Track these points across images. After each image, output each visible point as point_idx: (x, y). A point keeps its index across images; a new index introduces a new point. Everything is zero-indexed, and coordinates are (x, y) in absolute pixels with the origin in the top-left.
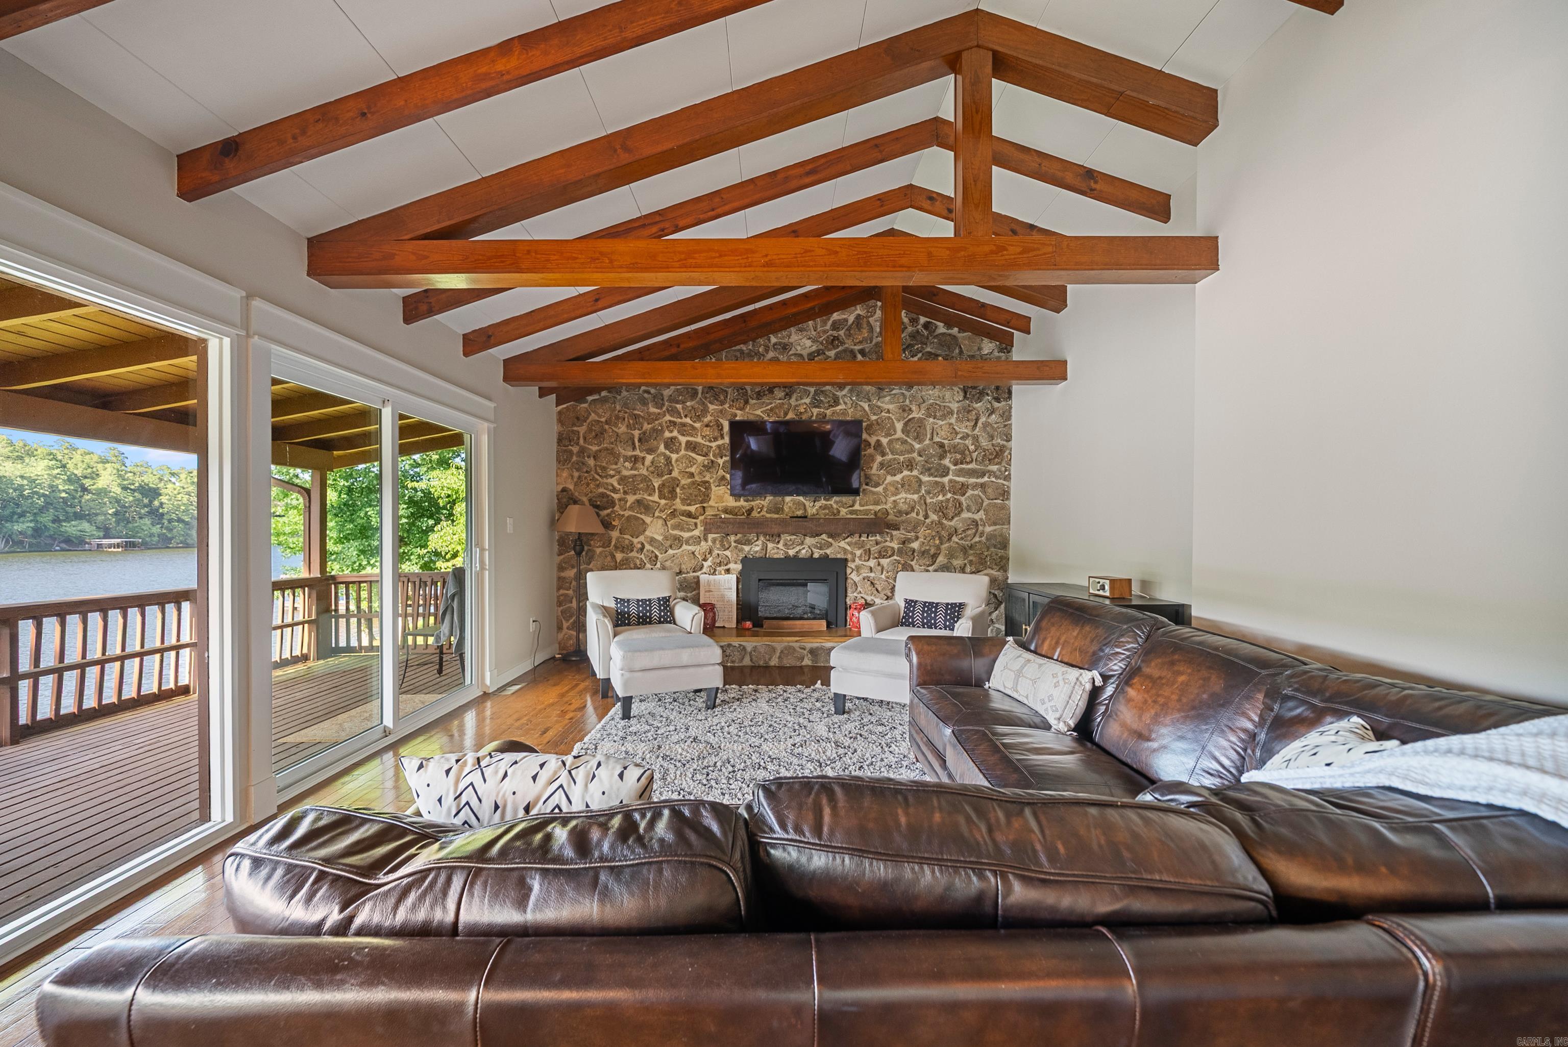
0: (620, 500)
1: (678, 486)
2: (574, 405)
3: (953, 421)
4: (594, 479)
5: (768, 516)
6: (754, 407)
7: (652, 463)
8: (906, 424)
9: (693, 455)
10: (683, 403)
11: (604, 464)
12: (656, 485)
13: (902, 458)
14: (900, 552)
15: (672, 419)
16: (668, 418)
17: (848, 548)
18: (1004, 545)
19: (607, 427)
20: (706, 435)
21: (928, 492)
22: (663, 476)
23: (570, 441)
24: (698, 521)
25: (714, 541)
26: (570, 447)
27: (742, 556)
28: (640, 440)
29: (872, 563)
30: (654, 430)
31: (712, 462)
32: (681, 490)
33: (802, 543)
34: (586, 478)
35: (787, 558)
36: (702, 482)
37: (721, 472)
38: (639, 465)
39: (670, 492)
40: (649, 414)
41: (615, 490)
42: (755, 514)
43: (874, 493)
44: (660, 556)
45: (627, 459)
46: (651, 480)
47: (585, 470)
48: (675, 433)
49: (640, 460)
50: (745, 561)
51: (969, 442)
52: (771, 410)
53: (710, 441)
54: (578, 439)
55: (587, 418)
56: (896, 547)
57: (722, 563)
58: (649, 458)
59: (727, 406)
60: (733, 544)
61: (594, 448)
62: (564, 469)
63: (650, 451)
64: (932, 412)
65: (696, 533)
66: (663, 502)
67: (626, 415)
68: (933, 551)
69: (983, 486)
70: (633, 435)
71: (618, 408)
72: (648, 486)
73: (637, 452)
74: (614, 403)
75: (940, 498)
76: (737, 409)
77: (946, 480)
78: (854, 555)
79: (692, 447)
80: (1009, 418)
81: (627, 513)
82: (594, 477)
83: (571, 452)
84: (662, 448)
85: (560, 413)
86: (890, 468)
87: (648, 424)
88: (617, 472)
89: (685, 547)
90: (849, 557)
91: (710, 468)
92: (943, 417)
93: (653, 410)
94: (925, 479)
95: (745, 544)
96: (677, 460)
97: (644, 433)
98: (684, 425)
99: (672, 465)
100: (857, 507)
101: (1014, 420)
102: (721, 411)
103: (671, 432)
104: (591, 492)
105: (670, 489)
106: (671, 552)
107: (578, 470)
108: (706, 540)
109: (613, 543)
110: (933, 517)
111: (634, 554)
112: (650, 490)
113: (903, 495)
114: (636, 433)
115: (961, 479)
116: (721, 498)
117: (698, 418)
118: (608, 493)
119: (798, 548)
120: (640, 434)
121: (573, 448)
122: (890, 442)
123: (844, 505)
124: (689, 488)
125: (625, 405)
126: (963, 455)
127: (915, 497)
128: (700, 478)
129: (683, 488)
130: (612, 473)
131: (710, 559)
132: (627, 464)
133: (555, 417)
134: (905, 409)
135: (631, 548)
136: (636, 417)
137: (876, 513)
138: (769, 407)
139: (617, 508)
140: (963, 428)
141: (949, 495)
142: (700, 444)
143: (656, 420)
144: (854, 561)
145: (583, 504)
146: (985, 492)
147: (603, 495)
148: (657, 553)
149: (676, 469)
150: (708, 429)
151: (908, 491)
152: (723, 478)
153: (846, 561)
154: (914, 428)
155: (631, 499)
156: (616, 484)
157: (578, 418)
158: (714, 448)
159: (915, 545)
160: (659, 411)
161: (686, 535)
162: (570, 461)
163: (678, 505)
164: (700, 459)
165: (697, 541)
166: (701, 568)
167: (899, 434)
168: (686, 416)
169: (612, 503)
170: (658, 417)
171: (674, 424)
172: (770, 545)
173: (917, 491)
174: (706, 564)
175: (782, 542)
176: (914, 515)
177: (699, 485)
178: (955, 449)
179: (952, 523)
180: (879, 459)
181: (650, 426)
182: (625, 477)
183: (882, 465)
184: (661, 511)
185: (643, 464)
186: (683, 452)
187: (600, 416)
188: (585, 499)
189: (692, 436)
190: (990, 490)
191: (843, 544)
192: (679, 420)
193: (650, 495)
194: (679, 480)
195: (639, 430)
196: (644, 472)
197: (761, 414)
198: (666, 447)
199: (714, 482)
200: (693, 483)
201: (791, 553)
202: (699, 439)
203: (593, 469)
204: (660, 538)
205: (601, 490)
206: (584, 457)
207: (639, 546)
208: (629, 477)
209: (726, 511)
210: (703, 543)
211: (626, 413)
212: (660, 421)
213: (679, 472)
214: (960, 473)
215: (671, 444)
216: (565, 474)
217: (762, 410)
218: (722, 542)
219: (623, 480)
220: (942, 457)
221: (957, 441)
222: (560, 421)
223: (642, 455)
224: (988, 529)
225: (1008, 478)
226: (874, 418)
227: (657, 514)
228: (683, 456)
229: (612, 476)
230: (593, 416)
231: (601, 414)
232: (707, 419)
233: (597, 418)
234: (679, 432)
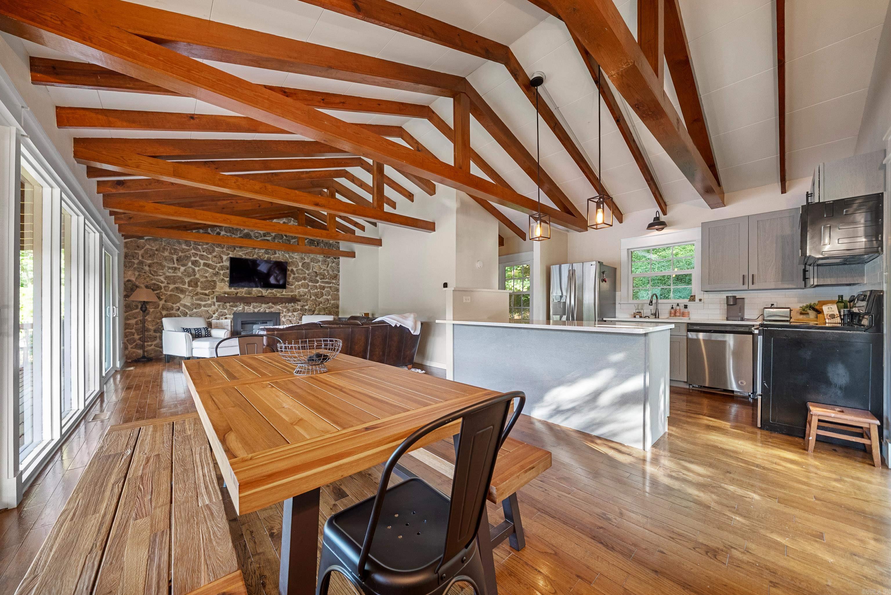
0: (165, 287)
1: (198, 282)
2: (135, 240)
3: (320, 264)
4: (148, 276)
5: (245, 295)
6: (238, 251)
7: (184, 271)
8: (303, 264)
9: (208, 269)
10: (202, 246)
11: (155, 270)
12: (187, 281)
13: (301, 276)
14: (301, 310)
15: (196, 252)
16: (193, 251)
17: (280, 308)
18: (338, 307)
19: (156, 252)
20: (214, 261)
21: (311, 289)
22: (190, 277)
23: (132, 257)
24: (210, 297)
25: (219, 306)
26: (132, 260)
27: (233, 312)
28: (177, 260)
29: (290, 314)
30: (185, 256)
31: (218, 272)
33: (261, 307)
35: (254, 313)
36: (212, 280)
37: (222, 277)
38: (177, 271)
39: (195, 284)
40: (183, 249)
41: (162, 282)
42: (239, 295)
43: (291, 288)
44: (189, 312)
45: (169, 268)
46: (184, 278)
47: (143, 272)
48: (198, 258)
49: (177, 269)
50: (235, 314)
51: (325, 272)
52: (247, 253)
53: (217, 263)
54: (138, 256)
55: (145, 246)
56: (299, 308)
57: (222, 315)
58: (182, 269)
59: (225, 249)
60: (228, 307)
61: (149, 262)
62: (129, 270)
63: (183, 265)
64: (312, 260)
65: (209, 302)
66: (191, 288)
67: (169, 248)
68: (313, 309)
69: (330, 287)
70: (173, 257)
71: (164, 244)
72: (182, 281)
73: (176, 265)
74: (162, 241)
75: (316, 291)
76: (230, 252)
77: (318, 284)
78: (283, 311)
79: (207, 265)
80: (339, 265)
81: (169, 293)
83: (134, 263)
84: (190, 264)
85: (126, 243)
86: (297, 279)
87: (182, 253)
88: (163, 274)
89: (203, 308)
90: (281, 312)
91: (216, 275)
92: (317, 263)
93: (184, 247)
94: (310, 284)
95: (234, 307)
96: (198, 270)
97: (180, 257)
98: (203, 255)
99: (196, 272)
100: (284, 293)
101: (340, 266)
102: (222, 252)
103: (195, 258)
104: (147, 282)
106: (195, 310)
107: (139, 271)
108: (214, 305)
109: (160, 307)
110: (313, 297)
111: (174, 312)
112: (184, 283)
113: (302, 289)
114: (175, 257)
115: (323, 285)
116: (222, 288)
117: (211, 253)
118: (158, 283)
119: (259, 309)
120: (177, 257)
121: (134, 261)
122: (297, 270)
123: (279, 292)
124: (205, 283)
125: (169, 243)
126: (323, 277)
127: (307, 290)
129: (202, 282)
130: (161, 274)
131: (217, 313)
132: (170, 270)
133: (123, 245)
134: (302, 259)
135: (172, 308)
136: (175, 249)
137: (292, 296)
138: (245, 252)
139: (163, 290)
140: (324, 267)
141: (319, 290)
142: (211, 264)
143: (186, 252)
144: (283, 313)
145: (141, 288)
146: (331, 289)
147: (154, 284)
148: (187, 311)
149: (198, 274)
150: (215, 258)
151: (304, 288)
152: (223, 279)
153: (280, 313)
154: (306, 266)
155: (172, 286)
156: (162, 279)
157: (138, 247)
158: (219, 267)
159: (307, 307)
160: (189, 248)
161: (203, 303)
162: (132, 267)
163: (199, 290)
164: (211, 270)
165: (210, 305)
166: (212, 317)
167: (300, 267)
168: (203, 252)
169: (160, 288)
170: (188, 250)
171: (197, 254)
172: (246, 307)
173: (307, 288)
174: (214, 316)
175: (252, 306)
176: (306, 296)
177: (210, 282)
178: (321, 274)
179: (320, 300)
180: (292, 276)
182: (169, 276)
183: (294, 278)
184: (190, 292)
185: (179, 271)
186: (202, 267)
187: (151, 246)
188: (142, 286)
189: (207, 260)
190: (333, 289)
191: (278, 307)
192: (200, 253)
193: (183, 285)
194: (199, 279)
195: (176, 255)
196: (179, 274)
197: (242, 255)
198: (192, 264)
199: (219, 281)
200: (207, 281)
201: (256, 310)
202: (210, 262)
203: (148, 271)
204: (189, 304)
205: (153, 282)
206: (143, 266)
207: (177, 308)
208: (171, 276)
209: (225, 293)
210: (213, 307)
212: (189, 252)
213: (200, 276)
214: (323, 282)
215: (195, 263)
217: (242, 253)
218: (223, 306)
219: (167, 278)
220: (316, 276)
221: (322, 271)
222: (126, 247)
223: (179, 267)
224: (332, 302)
225: (338, 285)
226: (290, 260)
227: (187, 293)
228: (202, 269)
229: (160, 276)
230: (148, 246)
231: (155, 246)
232: (215, 254)
233: (150, 247)
234: (200, 258)
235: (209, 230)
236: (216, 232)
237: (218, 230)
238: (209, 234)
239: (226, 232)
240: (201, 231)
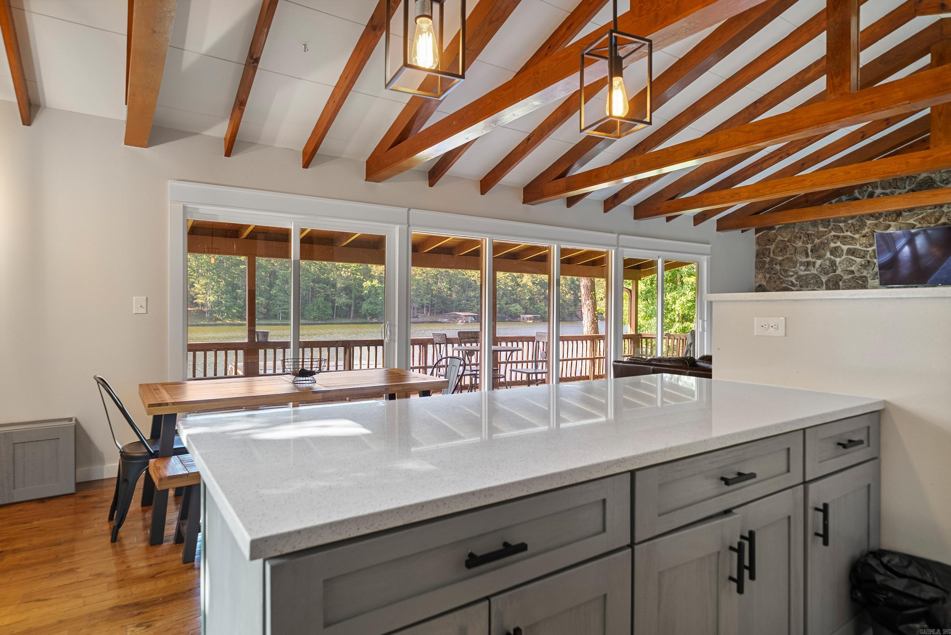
1: (840, 280)
2: (766, 233)
4: (779, 278)
7: (820, 266)
9: (853, 258)
10: (845, 221)
11: (787, 268)
12: (824, 281)
15: (836, 234)
16: (833, 233)
19: (789, 244)
20: (863, 243)
22: (829, 274)
23: (764, 255)
26: (764, 259)
28: (812, 251)
30: (822, 243)
31: (869, 262)
32: (843, 283)
34: (774, 278)
36: (860, 277)
38: (811, 267)
39: (834, 285)
40: (818, 232)
41: (793, 285)
45: (802, 264)
46: (820, 277)
47: (773, 273)
48: (839, 244)
49: (811, 264)
52: (923, 218)
53: (867, 247)
54: (769, 253)
55: (775, 239)
58: (819, 262)
59: (881, 220)
61: (780, 258)
62: (760, 273)
63: (819, 257)
67: (802, 235)
70: (807, 247)
71: (797, 230)
72: (817, 282)
73: (810, 259)
74: (794, 228)
76: (890, 221)
79: (852, 252)
82: (779, 276)
83: (765, 262)
84: (828, 255)
85: (758, 238)
87: (818, 239)
88: (795, 273)
91: (867, 266)
93: (821, 229)
96: (840, 263)
97: (815, 246)
98: (845, 237)
99: (836, 266)
102: (876, 225)
103: (835, 243)
104: (777, 287)
105: (835, 283)
107: (768, 273)
112: (819, 284)
114: (809, 246)
117: (857, 231)
118: (789, 287)
120: (812, 247)
121: (765, 259)
124: (849, 281)
125: (801, 228)
128: (858, 274)
129: (845, 282)
130: (791, 273)
132: (802, 268)
133: (754, 241)
136: (809, 235)
138: (920, 217)
142: (858, 249)
143: (824, 236)
149: (839, 269)
150: (865, 238)
152: (876, 274)
156: (794, 281)
157: (769, 240)
158: (870, 252)
160: (826, 229)
162: (764, 268)
164: (858, 260)
168: (847, 231)
170: (824, 233)
171: (838, 237)
177: (857, 279)
181: (819, 240)
182: (801, 276)
185: (814, 267)
186: (844, 256)
187: (784, 237)
189: (851, 245)
192: (842, 234)
193: (819, 287)
194: (841, 276)
195: (811, 244)
196: (815, 271)
197: (914, 223)
198: (832, 254)
199: (870, 276)
200: (853, 278)
202: (858, 247)
203: (779, 272)
205: (784, 285)
206: (772, 265)
208: (804, 276)
211: (802, 233)
212: (826, 237)
213: (842, 271)
215: (835, 251)
216: (760, 276)
217: (914, 219)
219: (799, 278)
222: (758, 243)
223: (813, 260)
228: (845, 259)
229: (792, 276)
230: (780, 238)
231: (785, 236)
232: (866, 230)
233: (782, 239)
234: (841, 243)
235: (856, 194)
236: (866, 194)
237: (870, 189)
238: (858, 199)
239: (883, 188)
240: (844, 198)
